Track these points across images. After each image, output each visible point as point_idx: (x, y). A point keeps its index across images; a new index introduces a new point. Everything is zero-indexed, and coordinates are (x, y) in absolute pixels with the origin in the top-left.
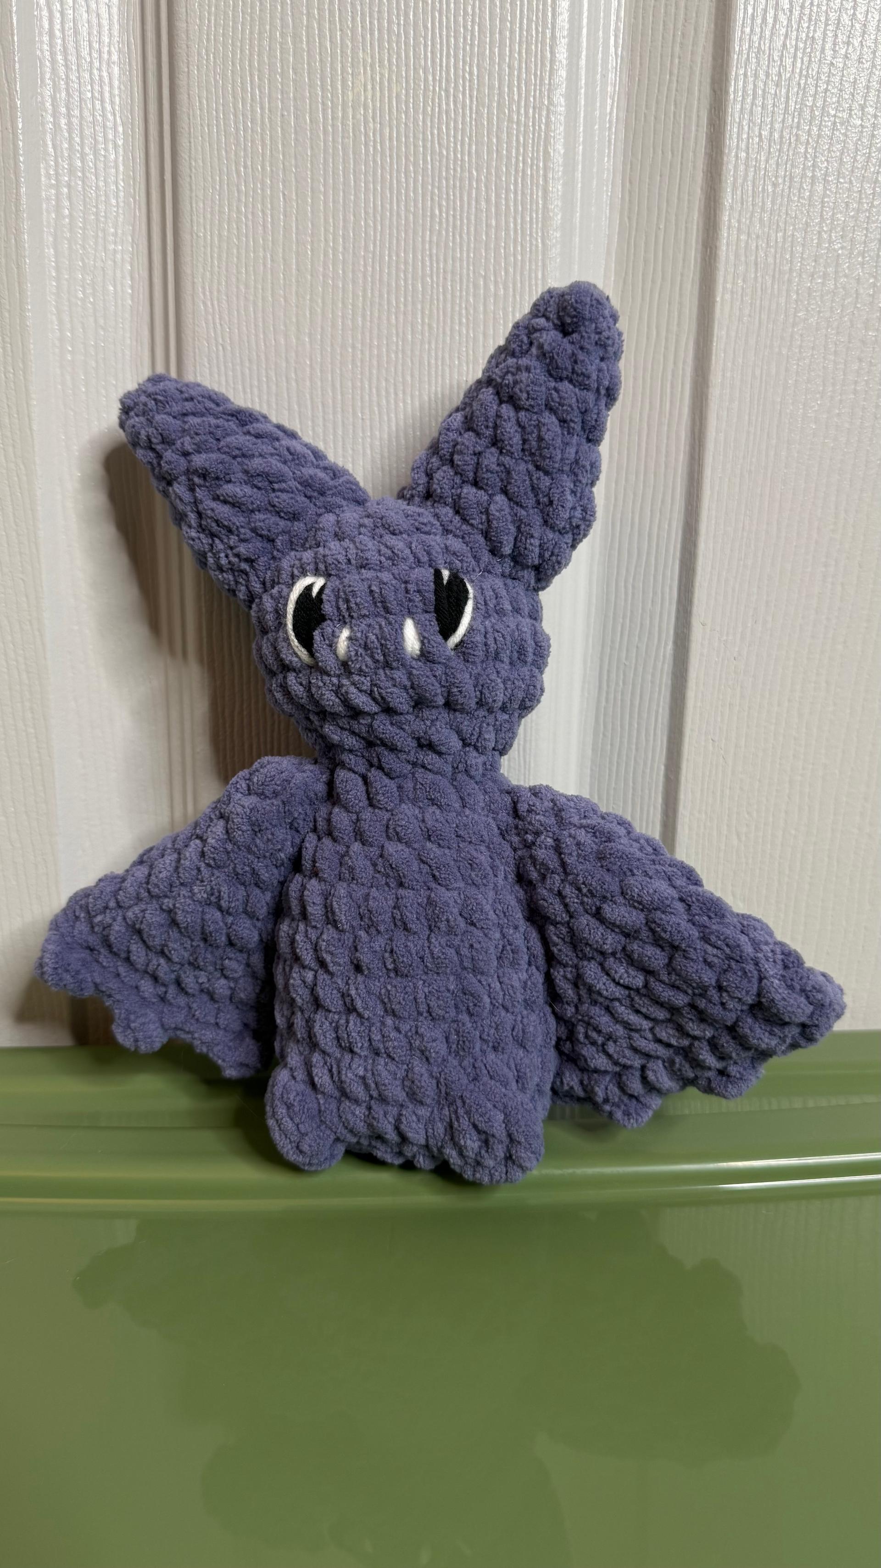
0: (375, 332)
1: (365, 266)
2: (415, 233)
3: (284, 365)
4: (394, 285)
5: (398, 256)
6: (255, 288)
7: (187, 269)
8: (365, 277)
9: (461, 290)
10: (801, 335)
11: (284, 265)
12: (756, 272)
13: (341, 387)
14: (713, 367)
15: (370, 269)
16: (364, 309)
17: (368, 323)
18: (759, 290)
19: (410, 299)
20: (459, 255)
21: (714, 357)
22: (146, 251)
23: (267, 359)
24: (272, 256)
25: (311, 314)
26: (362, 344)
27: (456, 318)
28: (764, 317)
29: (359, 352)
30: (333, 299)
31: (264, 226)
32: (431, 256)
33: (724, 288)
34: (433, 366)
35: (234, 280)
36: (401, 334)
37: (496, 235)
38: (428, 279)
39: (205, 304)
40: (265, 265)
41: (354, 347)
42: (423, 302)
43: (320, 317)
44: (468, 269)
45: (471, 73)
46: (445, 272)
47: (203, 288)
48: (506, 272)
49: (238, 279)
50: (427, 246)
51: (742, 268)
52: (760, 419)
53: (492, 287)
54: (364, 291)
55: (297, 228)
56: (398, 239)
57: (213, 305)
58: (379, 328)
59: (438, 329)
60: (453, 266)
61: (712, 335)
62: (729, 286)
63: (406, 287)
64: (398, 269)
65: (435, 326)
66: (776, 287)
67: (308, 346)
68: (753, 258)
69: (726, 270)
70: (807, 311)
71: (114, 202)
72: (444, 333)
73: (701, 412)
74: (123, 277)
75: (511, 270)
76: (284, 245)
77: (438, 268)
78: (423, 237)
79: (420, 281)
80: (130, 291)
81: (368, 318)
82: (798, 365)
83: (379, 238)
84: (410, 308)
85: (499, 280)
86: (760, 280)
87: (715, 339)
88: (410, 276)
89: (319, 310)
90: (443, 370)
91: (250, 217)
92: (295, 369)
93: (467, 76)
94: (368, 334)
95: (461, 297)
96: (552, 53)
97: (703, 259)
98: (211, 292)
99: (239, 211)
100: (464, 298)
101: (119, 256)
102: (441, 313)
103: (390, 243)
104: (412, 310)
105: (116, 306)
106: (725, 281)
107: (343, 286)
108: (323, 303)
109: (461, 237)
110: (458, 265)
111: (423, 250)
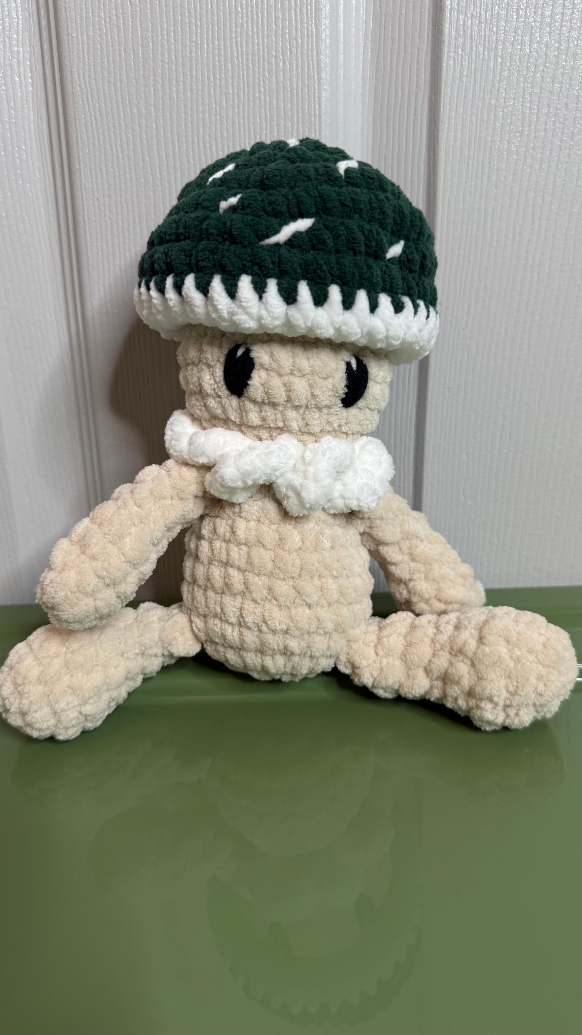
0: (200, 101)
1: (191, 53)
2: (225, 26)
3: (138, 128)
4: (211, 65)
5: (213, 44)
6: (115, 73)
8: (191, 61)
9: (259, 67)
10: (505, 89)
11: (134, 55)
12: (471, 43)
13: (178, 142)
14: (441, 117)
15: (194, 54)
16: (191, 85)
17: (195, 95)
18: (474, 56)
19: (223, 76)
20: (256, 41)
21: (442, 109)
22: (39, 51)
23: (126, 125)
24: (125, 49)
25: (154, 90)
26: (192, 111)
27: (257, 87)
28: (478, 77)
29: (189, 117)
30: (169, 79)
31: (118, 27)
32: (236, 42)
33: (449, 56)
34: (242, 124)
35: (99, 68)
36: (218, 102)
37: (282, 24)
38: (236, 60)
39: (80, 86)
40: (120, 55)
41: (186, 113)
42: (232, 78)
43: (161, 92)
44: (264, 51)
46: (247, 54)
47: (79, 75)
48: (291, 52)
49: (102, 67)
50: (234, 36)
51: (461, 40)
52: (476, 153)
53: (281, 64)
54: (191, 71)
55: (141, 27)
56: (212, 32)
57: (86, 87)
58: (202, 99)
59: (244, 97)
60: (253, 49)
61: (441, 92)
62: (452, 54)
63: (220, 66)
64: (213, 53)
65: (242, 94)
66: (486, 53)
67: (154, 114)
68: (469, 32)
69: (449, 42)
70: (509, 70)
72: (249, 99)
73: (434, 151)
74: (25, 71)
76: (133, 40)
77: (242, 51)
78: (231, 28)
79: (229, 61)
80: (30, 81)
81: (195, 92)
82: (503, 111)
83: (199, 31)
84: (223, 82)
85: (286, 58)
86: (474, 48)
87: (443, 95)
88: (223, 59)
89: (160, 88)
90: (249, 126)
91: (108, 20)
92: (146, 131)
94: (195, 103)
95: (259, 73)
97: (434, 35)
98: (84, 78)
99: (100, 17)
100: (262, 73)
101: (21, 55)
102: (246, 85)
103: (207, 34)
104: (225, 84)
105: (21, 92)
106: (449, 51)
107: (176, 68)
108: (162, 81)
109: (257, 28)
110: (256, 48)
111: (231, 38)
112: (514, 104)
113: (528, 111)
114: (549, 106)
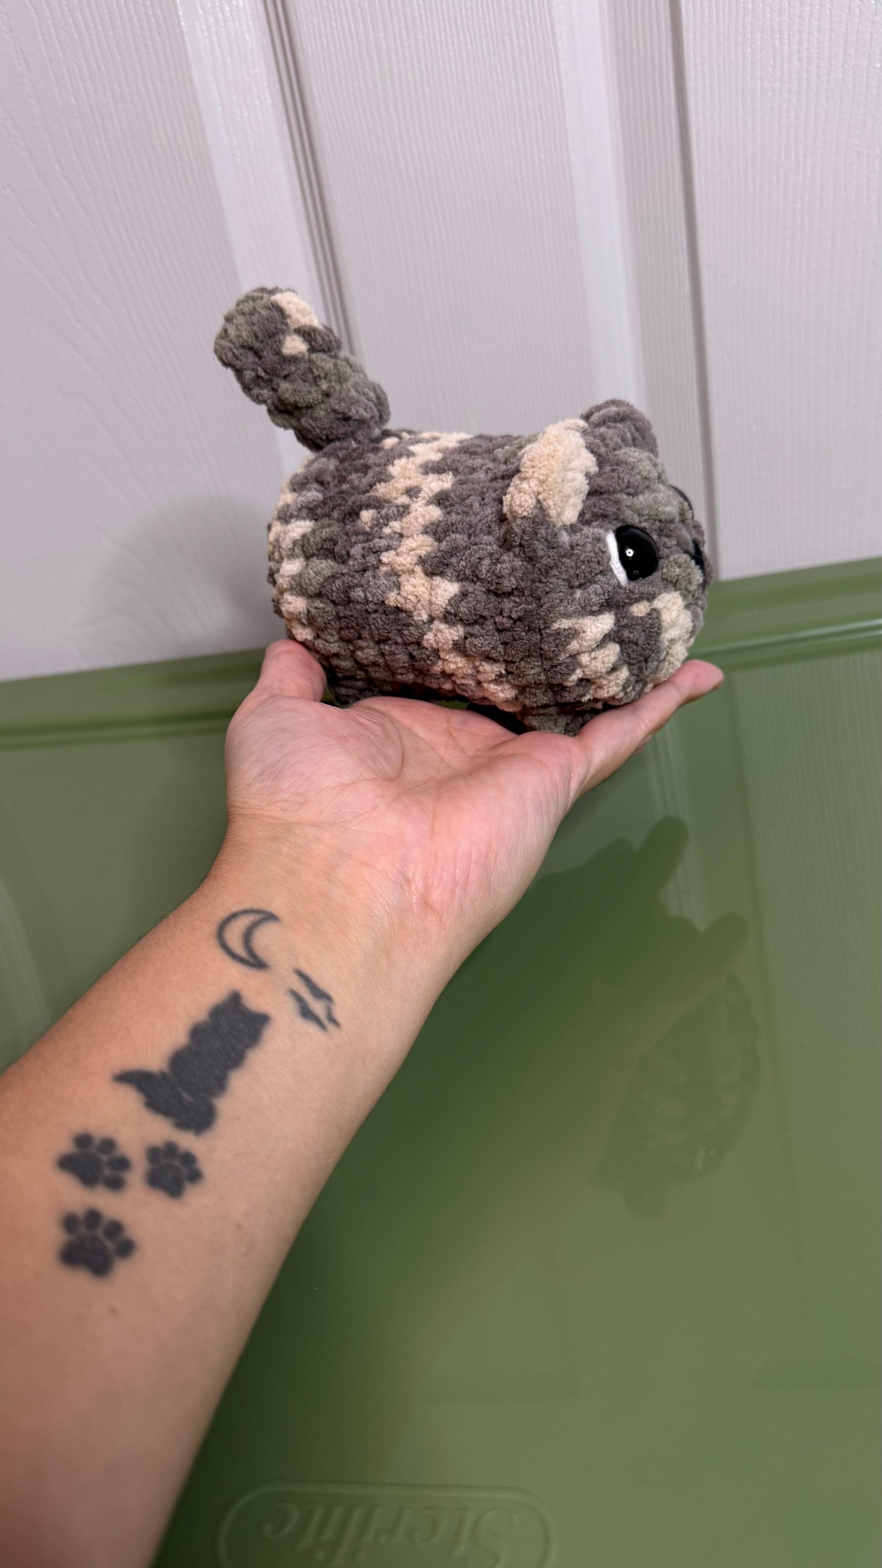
0: (439, 94)
1: (424, 46)
3: (381, 135)
5: (445, 33)
7: (304, 78)
8: (425, 55)
9: (494, 49)
10: (751, 23)
11: (369, 60)
14: (686, 65)
15: (428, 48)
17: (433, 89)
22: (275, 67)
23: (369, 134)
24: (359, 55)
25: (393, 92)
26: (431, 106)
28: (721, 15)
29: (430, 112)
31: (351, 33)
38: (470, 46)
44: (497, 31)
48: (524, 27)
50: (465, 21)
52: (728, 98)
53: (515, 41)
60: (486, 32)
67: (395, 116)
71: (248, 37)
75: (527, 24)
76: (366, 44)
77: (475, 36)
80: (270, 102)
85: (520, 34)
87: (685, 42)
88: (457, 47)
89: (398, 88)
91: (340, 28)
92: (389, 136)
94: (434, 97)
95: (495, 55)
99: (332, 26)
100: (497, 55)
101: (259, 77)
105: (263, 114)
108: (400, 81)
110: (489, 30)
112: (762, 38)
113: (778, 42)
114: (800, 32)
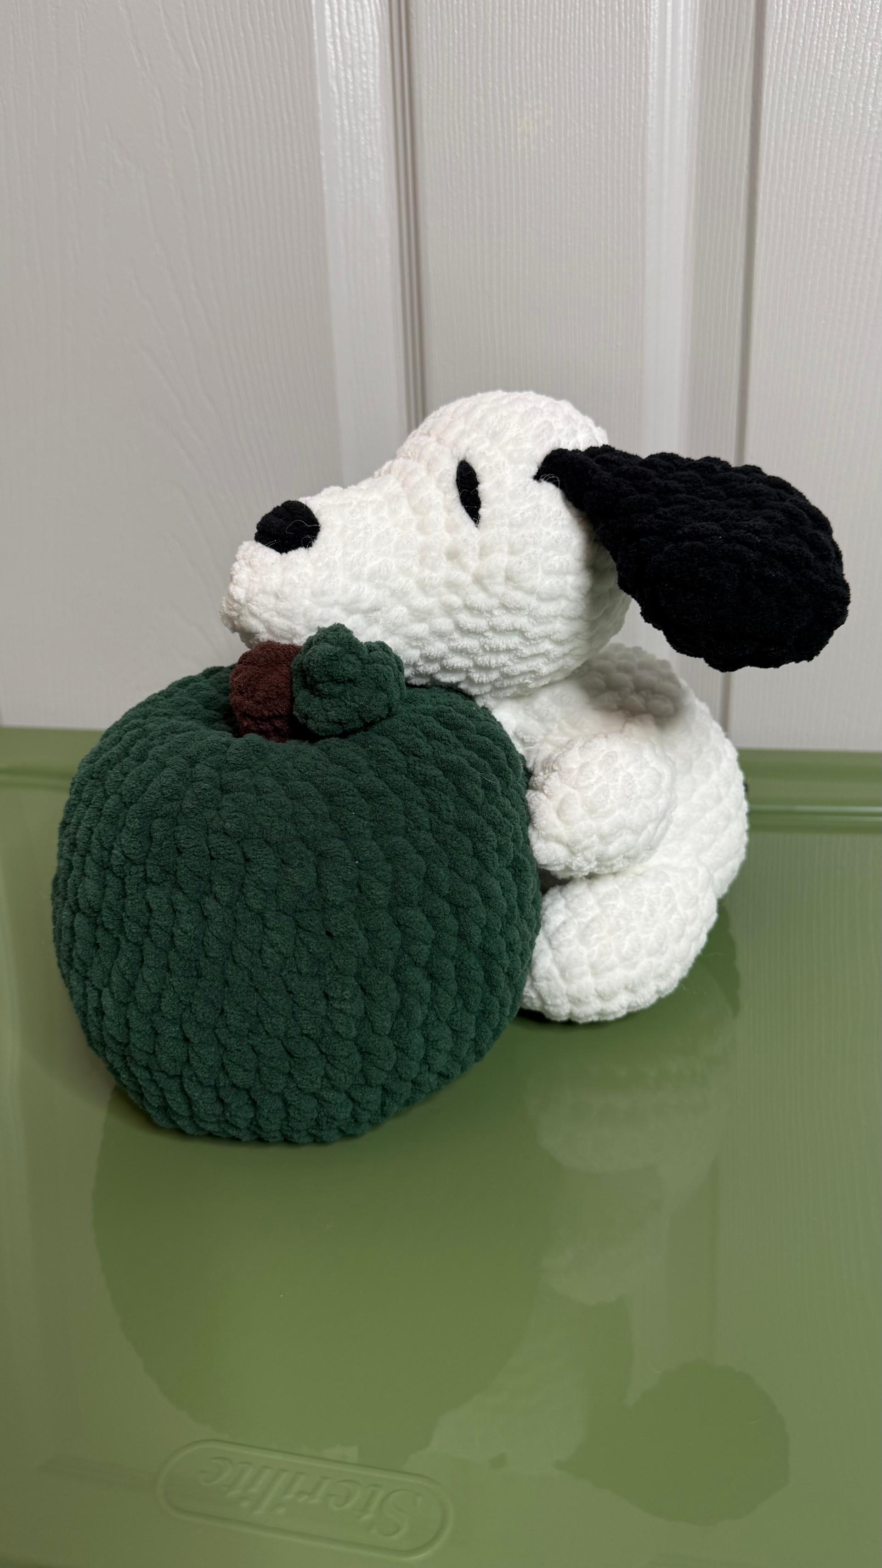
45: (594, 107)
55: (488, 217)
70: (818, 244)
71: (379, 206)
75: (621, 233)
76: (480, 228)
85: (614, 240)
89: (502, 268)
93: (592, 111)
96: (646, 90)
98: (437, 262)
107: (517, 252)
108: (505, 263)
